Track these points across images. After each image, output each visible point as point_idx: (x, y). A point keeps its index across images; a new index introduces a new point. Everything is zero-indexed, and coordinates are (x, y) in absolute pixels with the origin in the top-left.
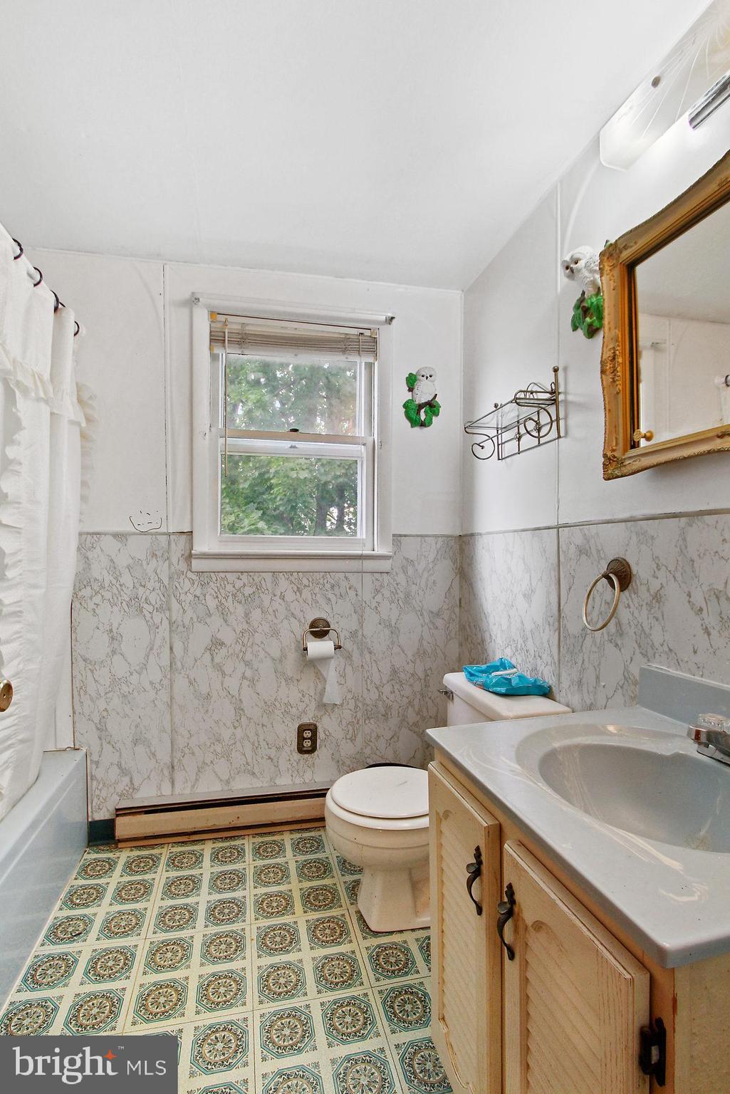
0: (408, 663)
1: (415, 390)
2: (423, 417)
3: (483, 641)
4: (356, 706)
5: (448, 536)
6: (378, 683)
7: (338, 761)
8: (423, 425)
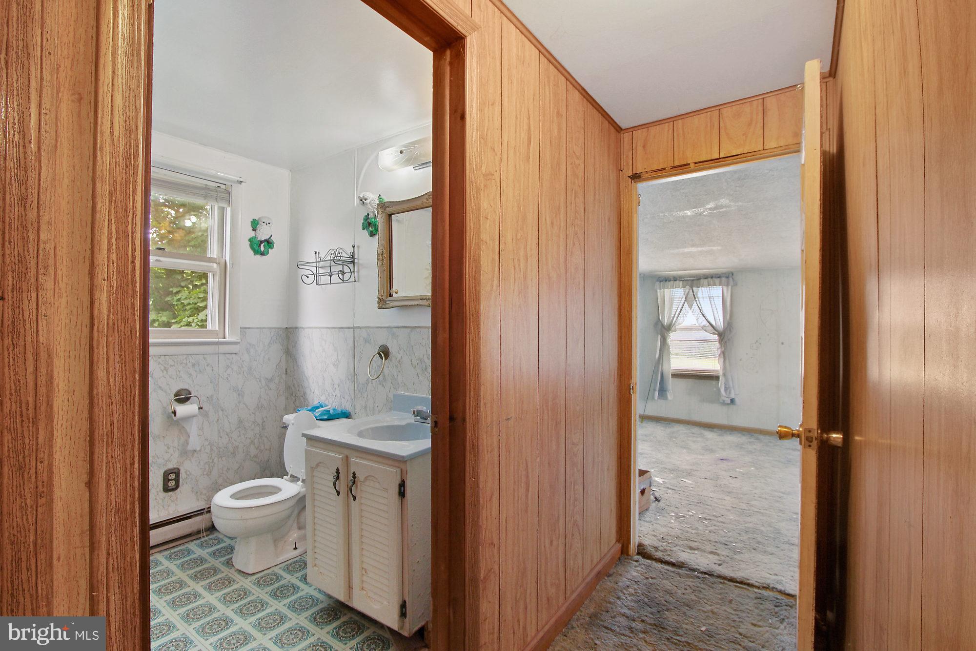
0: (250, 415)
1: (258, 231)
2: (262, 249)
3: (305, 394)
4: (212, 450)
5: (278, 328)
6: (228, 431)
7: (197, 493)
8: (262, 254)
